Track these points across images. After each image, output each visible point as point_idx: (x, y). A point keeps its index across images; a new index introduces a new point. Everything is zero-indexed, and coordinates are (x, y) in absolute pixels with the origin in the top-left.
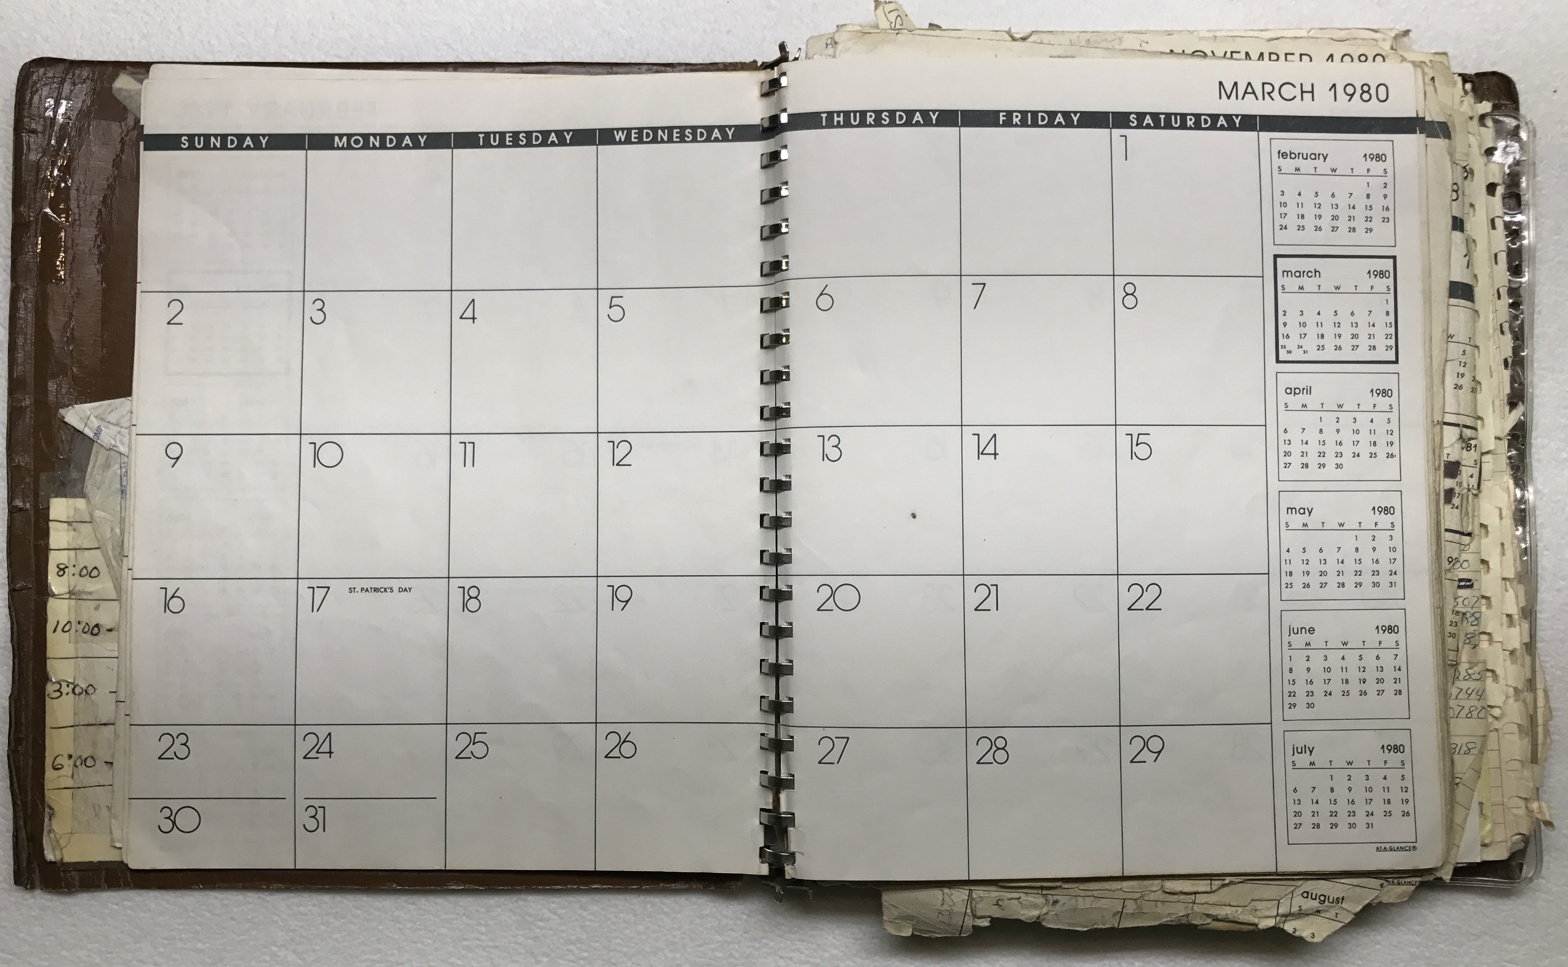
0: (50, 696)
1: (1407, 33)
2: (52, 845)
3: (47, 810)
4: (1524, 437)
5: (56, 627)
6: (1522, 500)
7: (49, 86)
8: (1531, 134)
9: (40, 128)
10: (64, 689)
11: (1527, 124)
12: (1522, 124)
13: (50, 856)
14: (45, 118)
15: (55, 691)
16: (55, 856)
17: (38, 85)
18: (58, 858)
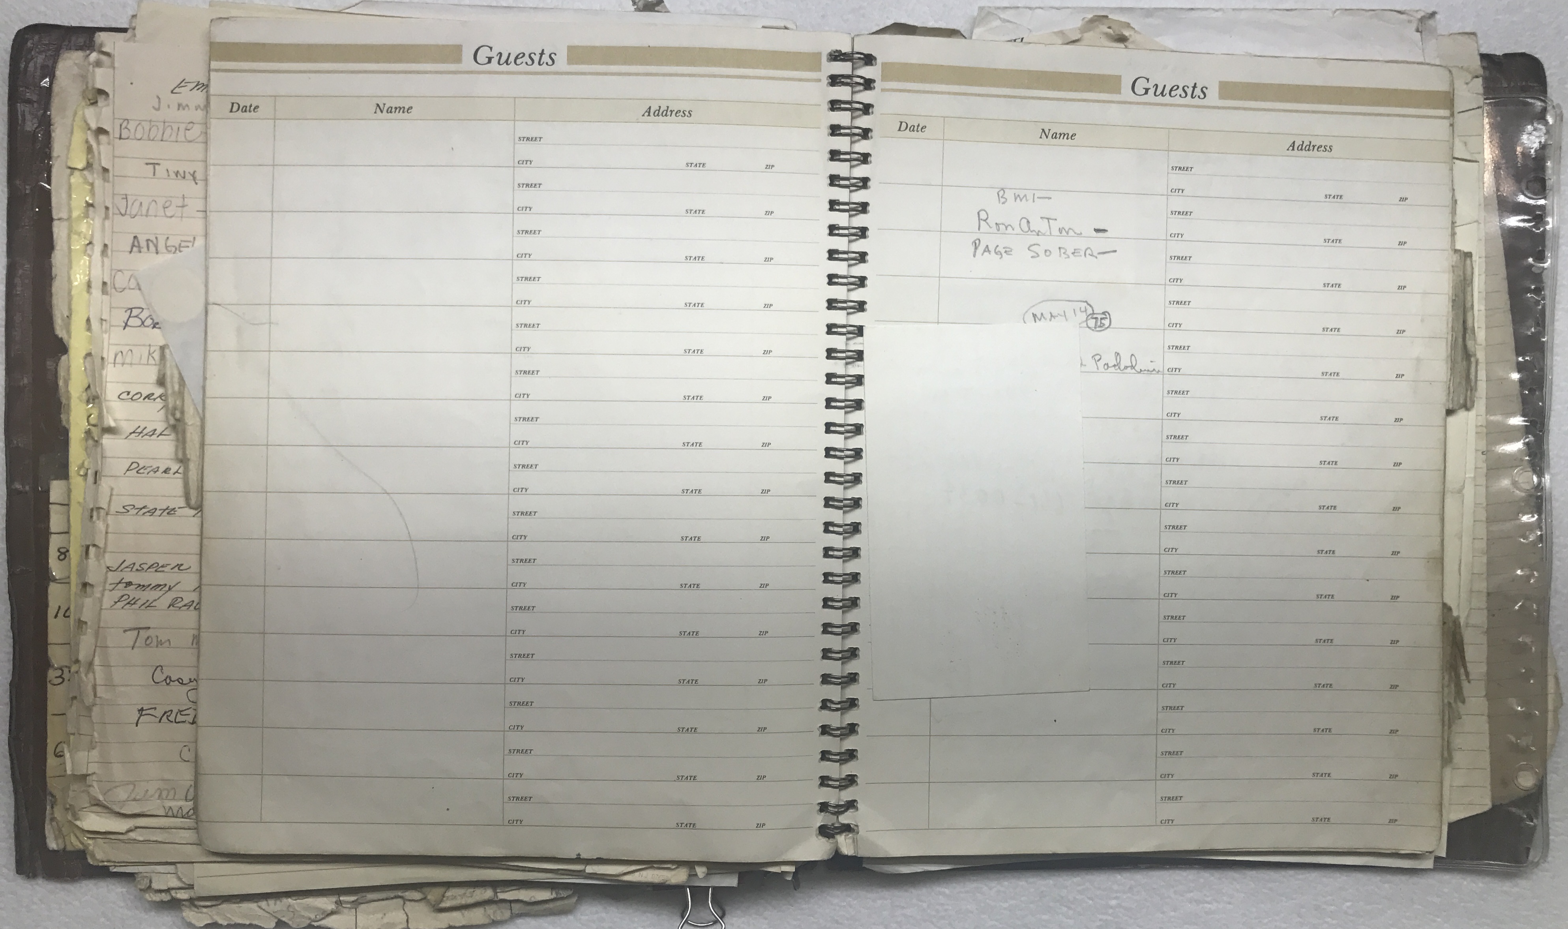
0: (52, 682)
1: (1433, 15)
2: (54, 833)
3: (49, 798)
4: (1543, 424)
5: (57, 613)
6: (1539, 487)
7: (44, 54)
8: (1558, 118)
9: (35, 98)
10: (66, 676)
11: (1553, 107)
12: (1549, 108)
13: (52, 845)
14: (41, 87)
15: (56, 677)
16: (57, 844)
17: (33, 53)
18: (61, 847)
